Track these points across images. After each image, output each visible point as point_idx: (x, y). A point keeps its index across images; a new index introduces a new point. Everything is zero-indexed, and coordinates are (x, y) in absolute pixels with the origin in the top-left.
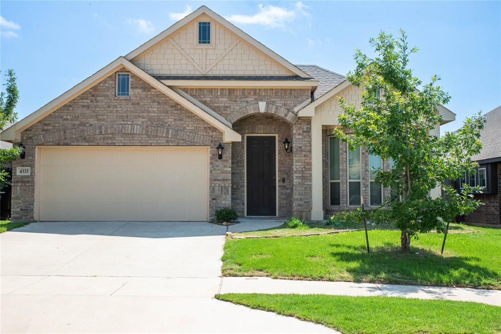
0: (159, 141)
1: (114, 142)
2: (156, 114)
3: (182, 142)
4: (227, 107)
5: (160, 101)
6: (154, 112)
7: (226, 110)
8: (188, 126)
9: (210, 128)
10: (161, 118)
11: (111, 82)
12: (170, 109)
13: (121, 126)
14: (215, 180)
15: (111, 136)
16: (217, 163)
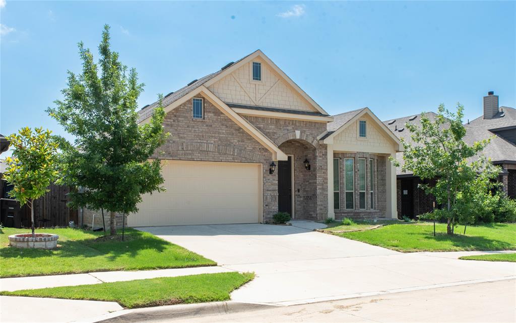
0: (227, 158)
1: (193, 157)
2: (225, 136)
3: (244, 159)
4: (275, 133)
5: (228, 125)
6: (223, 134)
7: (274, 135)
8: (248, 147)
9: (263, 149)
10: (229, 138)
11: (189, 105)
12: (234, 132)
13: (198, 144)
14: (268, 190)
15: (191, 152)
16: (269, 177)
